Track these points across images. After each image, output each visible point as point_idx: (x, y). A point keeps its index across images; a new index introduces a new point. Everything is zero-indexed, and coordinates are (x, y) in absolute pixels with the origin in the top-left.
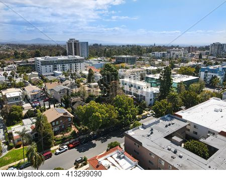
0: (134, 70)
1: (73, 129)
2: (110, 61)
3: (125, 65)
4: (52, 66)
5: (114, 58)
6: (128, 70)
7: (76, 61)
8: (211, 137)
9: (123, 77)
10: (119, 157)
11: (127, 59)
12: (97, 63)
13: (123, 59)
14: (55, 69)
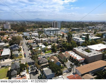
0: (78, 34)
1: (60, 48)
2: (69, 30)
3: (75, 32)
4: (49, 32)
5: (71, 29)
6: (76, 34)
7: (57, 30)
8: (93, 50)
9: (74, 36)
10: (71, 52)
11: (76, 29)
12: (64, 31)
13: (75, 29)
14: (50, 33)
